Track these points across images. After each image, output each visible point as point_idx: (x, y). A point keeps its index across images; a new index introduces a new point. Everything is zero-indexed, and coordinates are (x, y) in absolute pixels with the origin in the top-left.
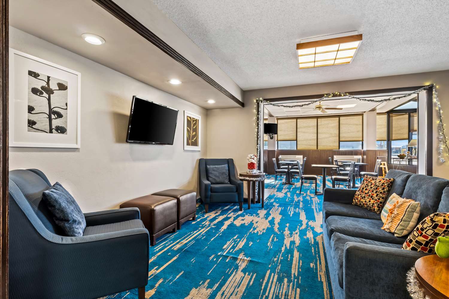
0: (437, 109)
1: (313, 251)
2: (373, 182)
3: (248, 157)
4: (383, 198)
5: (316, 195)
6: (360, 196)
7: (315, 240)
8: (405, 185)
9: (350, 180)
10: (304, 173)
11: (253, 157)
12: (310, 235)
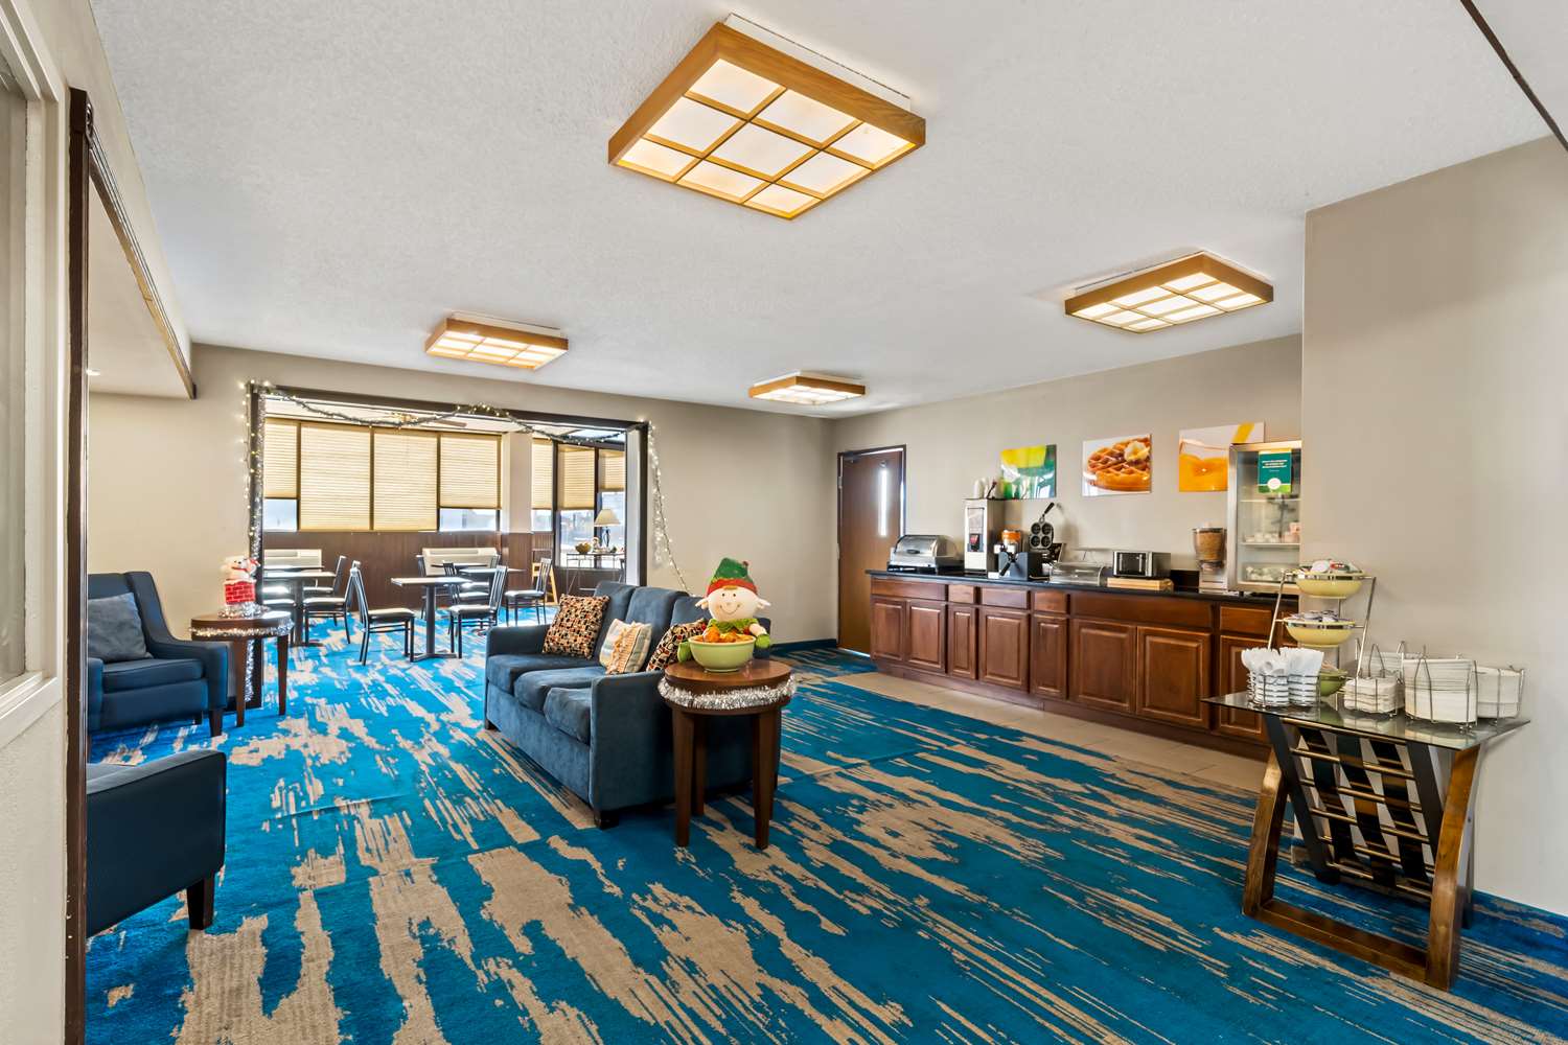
0: (654, 467)
1: (485, 754)
2: (578, 605)
3: (225, 564)
4: (595, 631)
5: (412, 660)
6: (557, 635)
7: (476, 740)
8: (627, 606)
9: (496, 611)
10: (372, 606)
11: (243, 565)
12: (459, 736)
